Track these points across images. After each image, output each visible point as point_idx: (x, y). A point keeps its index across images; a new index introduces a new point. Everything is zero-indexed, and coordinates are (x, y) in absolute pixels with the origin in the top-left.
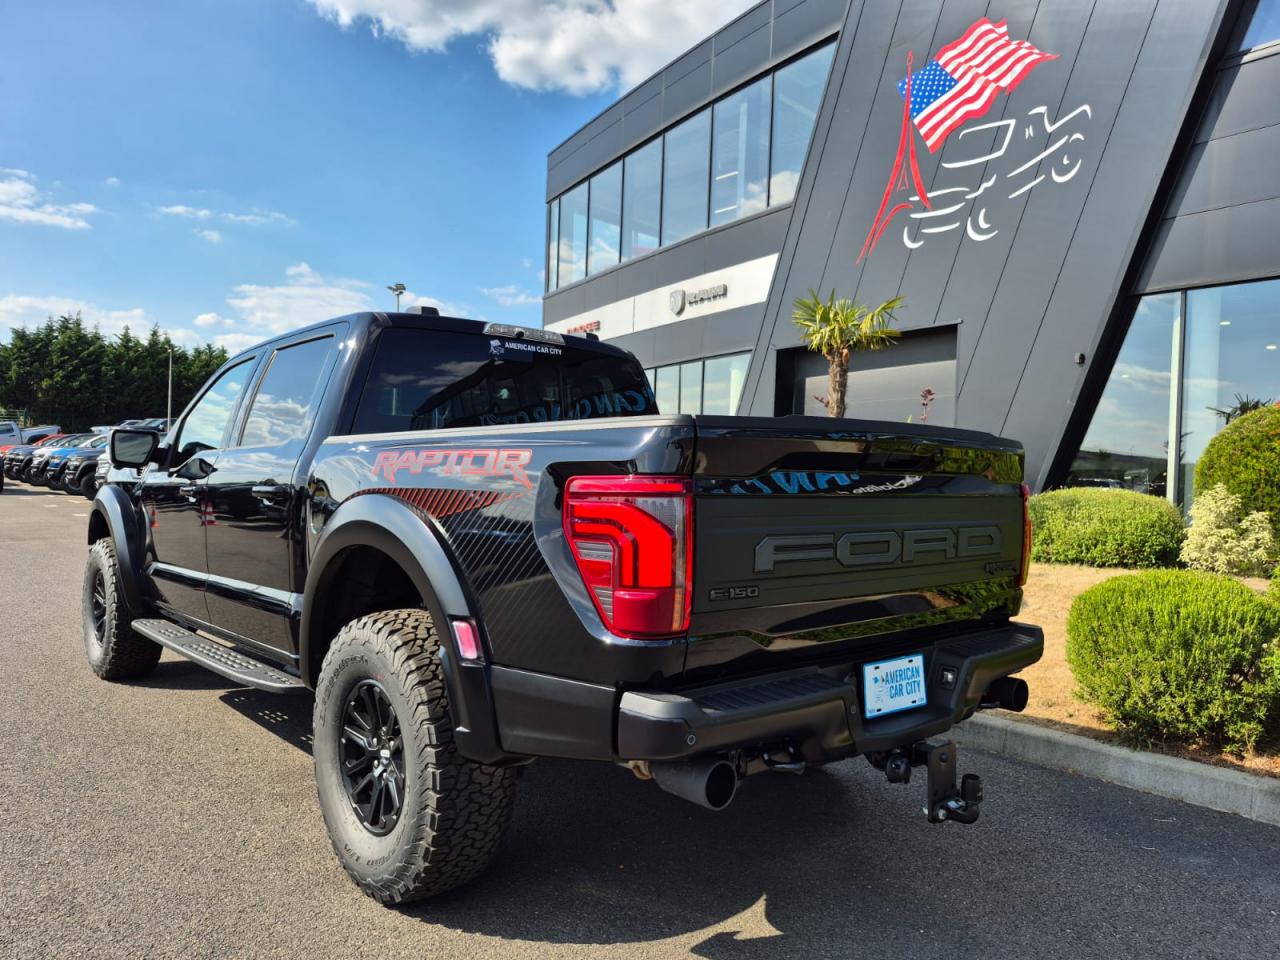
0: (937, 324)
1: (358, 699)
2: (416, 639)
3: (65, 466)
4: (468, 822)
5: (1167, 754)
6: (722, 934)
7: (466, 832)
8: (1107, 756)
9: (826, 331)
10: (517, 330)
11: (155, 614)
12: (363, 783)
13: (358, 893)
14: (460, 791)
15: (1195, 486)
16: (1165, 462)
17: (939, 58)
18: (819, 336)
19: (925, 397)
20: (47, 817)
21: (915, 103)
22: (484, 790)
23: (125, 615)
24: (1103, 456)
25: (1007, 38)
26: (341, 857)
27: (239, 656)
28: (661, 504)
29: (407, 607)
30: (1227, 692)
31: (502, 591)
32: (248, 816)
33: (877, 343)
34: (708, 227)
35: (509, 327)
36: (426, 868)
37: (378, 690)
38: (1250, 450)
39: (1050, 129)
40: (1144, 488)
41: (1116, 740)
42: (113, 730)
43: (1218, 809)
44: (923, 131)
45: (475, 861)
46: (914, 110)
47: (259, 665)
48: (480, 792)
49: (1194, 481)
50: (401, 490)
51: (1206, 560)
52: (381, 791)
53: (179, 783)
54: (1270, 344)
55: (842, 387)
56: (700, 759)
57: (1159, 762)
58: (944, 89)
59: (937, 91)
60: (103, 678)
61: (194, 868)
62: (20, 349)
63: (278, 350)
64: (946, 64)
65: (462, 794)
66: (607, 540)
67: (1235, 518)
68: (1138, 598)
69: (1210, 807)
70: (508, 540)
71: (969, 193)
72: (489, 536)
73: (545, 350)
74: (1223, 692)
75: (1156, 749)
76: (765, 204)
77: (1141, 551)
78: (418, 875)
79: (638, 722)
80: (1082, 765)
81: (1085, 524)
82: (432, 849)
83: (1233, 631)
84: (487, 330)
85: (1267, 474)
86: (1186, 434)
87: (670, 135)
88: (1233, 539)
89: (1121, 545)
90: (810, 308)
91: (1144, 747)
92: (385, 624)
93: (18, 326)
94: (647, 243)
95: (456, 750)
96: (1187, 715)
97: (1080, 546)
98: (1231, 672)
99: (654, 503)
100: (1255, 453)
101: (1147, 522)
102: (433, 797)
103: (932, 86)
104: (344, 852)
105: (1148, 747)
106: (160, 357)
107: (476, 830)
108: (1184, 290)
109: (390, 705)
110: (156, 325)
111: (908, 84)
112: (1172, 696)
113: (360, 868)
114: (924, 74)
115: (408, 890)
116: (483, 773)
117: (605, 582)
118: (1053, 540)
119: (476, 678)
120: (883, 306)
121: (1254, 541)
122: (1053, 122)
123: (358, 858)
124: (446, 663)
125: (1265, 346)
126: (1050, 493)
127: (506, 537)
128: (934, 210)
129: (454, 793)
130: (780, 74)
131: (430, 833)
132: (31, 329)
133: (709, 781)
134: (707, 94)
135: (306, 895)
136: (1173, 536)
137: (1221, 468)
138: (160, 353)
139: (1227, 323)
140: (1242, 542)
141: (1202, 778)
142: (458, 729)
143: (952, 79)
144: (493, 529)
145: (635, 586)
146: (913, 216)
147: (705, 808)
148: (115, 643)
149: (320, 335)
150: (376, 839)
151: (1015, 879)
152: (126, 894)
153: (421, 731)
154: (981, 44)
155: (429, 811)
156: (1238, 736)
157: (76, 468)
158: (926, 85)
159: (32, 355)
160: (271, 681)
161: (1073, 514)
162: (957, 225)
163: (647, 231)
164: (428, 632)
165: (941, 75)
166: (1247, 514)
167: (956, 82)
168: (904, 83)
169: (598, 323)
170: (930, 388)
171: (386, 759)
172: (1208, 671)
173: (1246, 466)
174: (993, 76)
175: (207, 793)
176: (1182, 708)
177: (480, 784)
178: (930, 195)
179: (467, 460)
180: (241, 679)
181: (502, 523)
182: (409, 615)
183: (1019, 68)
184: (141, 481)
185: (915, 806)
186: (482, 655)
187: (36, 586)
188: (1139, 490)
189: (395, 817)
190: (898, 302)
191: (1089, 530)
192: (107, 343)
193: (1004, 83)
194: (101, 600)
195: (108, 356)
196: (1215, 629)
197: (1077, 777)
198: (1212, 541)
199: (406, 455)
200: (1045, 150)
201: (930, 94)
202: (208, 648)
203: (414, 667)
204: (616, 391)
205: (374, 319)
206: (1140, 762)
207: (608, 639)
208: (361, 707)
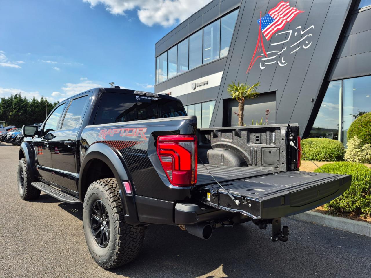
0: (270, 91)
1: (96, 206)
2: (113, 187)
3: (16, 137)
4: (129, 244)
5: (343, 217)
6: (209, 277)
7: (129, 247)
8: (325, 218)
9: (237, 93)
10: (144, 93)
11: (38, 180)
12: (98, 231)
13: (97, 265)
14: (127, 234)
15: (347, 137)
16: (338, 130)
17: (269, 13)
18: (235, 94)
19: (267, 112)
20: (3, 243)
21: (262, 26)
22: (134, 234)
23: (29, 181)
24: (319, 129)
25: (289, 6)
26: (92, 255)
27: (62, 193)
28: (187, 144)
29: (110, 177)
30: (361, 198)
31: (141, 172)
32: (65, 242)
33: (253, 96)
34: (202, 64)
35: (142, 92)
36: (117, 258)
37: (102, 203)
38: (364, 126)
39: (302, 33)
40: (331, 138)
41: (327, 213)
42: (25, 216)
43: (359, 234)
44: (265, 34)
45: (132, 256)
46: (262, 28)
47: (68, 195)
48: (133, 234)
49: (347, 135)
50: (107, 141)
51: (352, 159)
52: (103, 234)
53: (44, 232)
54: (368, 95)
55: (242, 110)
56: (200, 224)
57: (341, 220)
58: (271, 22)
59: (269, 23)
60: (24, 200)
61: (47, 258)
62: (3, 104)
63: (72, 100)
64: (271, 15)
65: (128, 235)
66: (170, 156)
67: (360, 146)
68: (333, 170)
69: (357, 233)
70: (142, 156)
71: (278, 52)
72: (136, 155)
73: (153, 99)
74: (360, 198)
75: (340, 216)
76: (219, 57)
77: (332, 156)
78: (114, 260)
79: (181, 213)
80: (318, 221)
81: (315, 149)
82: (119, 252)
83: (363, 180)
84: (135, 93)
85: (369, 133)
86: (344, 122)
87: (191, 37)
88: (360, 152)
89: (326, 155)
90: (232, 87)
91: (336, 215)
92: (103, 183)
93: (3, 97)
94: (185, 69)
95: (125, 222)
96: (349, 206)
97: (314, 155)
98: (362, 192)
99: (185, 144)
100: (365, 126)
101: (333, 148)
102: (118, 236)
103: (267, 21)
104: (93, 253)
105: (337, 215)
106: (44, 105)
107: (132, 246)
108: (343, 79)
109: (105, 208)
110: (43, 96)
111: (260, 21)
112: (344, 200)
113: (97, 258)
114: (265, 18)
115: (111, 265)
116: (134, 229)
117: (170, 169)
118: (305, 154)
119: (131, 199)
120: (254, 85)
121: (366, 153)
122: (303, 31)
123: (97, 255)
124: (121, 195)
125: (366, 96)
126: (304, 140)
127: (142, 155)
128: (268, 57)
129: (125, 235)
130: (223, 19)
131: (118, 247)
132: (6, 98)
133: (203, 231)
134: (201, 25)
135: (81, 266)
136: (341, 152)
137: (355, 131)
138: (44, 104)
139: (355, 89)
140: (363, 153)
141: (354, 225)
142: (126, 215)
143: (273, 19)
144: (138, 153)
145: (179, 170)
146: (262, 59)
147: (203, 239)
148: (27, 189)
149: (84, 95)
150: (102, 249)
151: (299, 257)
152: (25, 267)
153: (114, 216)
154: (282, 8)
155: (117, 241)
156: (365, 212)
157: (19, 138)
158: (266, 21)
159: (7, 105)
160: (71, 200)
161: (311, 145)
162: (275, 62)
163: (185, 66)
164: (117, 185)
165: (270, 18)
166: (364, 145)
167: (274, 20)
168: (259, 20)
169: (171, 93)
170: (268, 109)
171: (105, 224)
172: (355, 192)
173: (363, 131)
174: (285, 18)
175: (52, 235)
176: (348, 203)
177: (133, 232)
178: (267, 53)
179: (127, 132)
180: (62, 200)
181: (140, 151)
182: (111, 180)
183: (293, 15)
184: (33, 141)
185: (267, 235)
186: (132, 192)
187: (6, 173)
188: (330, 138)
189: (107, 242)
190: (258, 84)
191: (316, 150)
192: (28, 101)
193: (288, 20)
194: (23, 177)
195: (29, 105)
196: (357, 179)
197: (316, 224)
198: (354, 153)
199: (109, 130)
200: (301, 39)
201: (267, 23)
202: (53, 190)
203: (112, 196)
204: (175, 111)
205: (100, 90)
206: (335, 220)
207: (171, 186)
208: (97, 208)
